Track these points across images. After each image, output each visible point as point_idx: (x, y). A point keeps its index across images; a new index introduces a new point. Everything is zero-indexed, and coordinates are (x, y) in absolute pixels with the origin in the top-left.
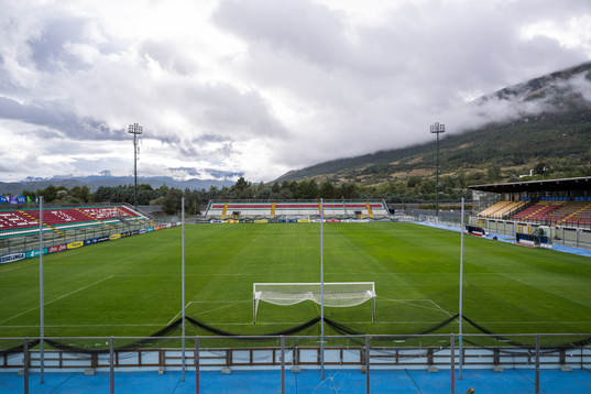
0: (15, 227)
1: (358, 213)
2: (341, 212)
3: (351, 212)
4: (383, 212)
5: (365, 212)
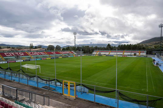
0: (42, 55)
1: (135, 54)
2: (130, 54)
3: (133, 54)
4: (145, 54)
5: (138, 54)
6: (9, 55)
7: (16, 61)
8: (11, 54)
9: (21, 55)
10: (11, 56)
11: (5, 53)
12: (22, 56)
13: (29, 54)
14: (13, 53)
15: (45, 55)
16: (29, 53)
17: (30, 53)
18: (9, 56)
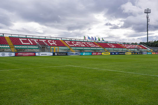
6: (28, 42)
7: (37, 54)
8: (32, 41)
9: (51, 44)
10: (30, 45)
11: (21, 40)
12: (53, 45)
13: (66, 45)
14: (35, 40)
15: (95, 47)
16: (66, 42)
17: (68, 43)
18: (27, 45)
